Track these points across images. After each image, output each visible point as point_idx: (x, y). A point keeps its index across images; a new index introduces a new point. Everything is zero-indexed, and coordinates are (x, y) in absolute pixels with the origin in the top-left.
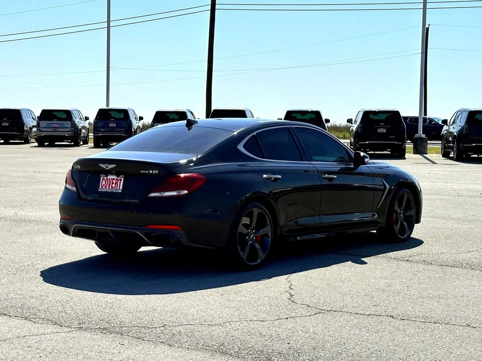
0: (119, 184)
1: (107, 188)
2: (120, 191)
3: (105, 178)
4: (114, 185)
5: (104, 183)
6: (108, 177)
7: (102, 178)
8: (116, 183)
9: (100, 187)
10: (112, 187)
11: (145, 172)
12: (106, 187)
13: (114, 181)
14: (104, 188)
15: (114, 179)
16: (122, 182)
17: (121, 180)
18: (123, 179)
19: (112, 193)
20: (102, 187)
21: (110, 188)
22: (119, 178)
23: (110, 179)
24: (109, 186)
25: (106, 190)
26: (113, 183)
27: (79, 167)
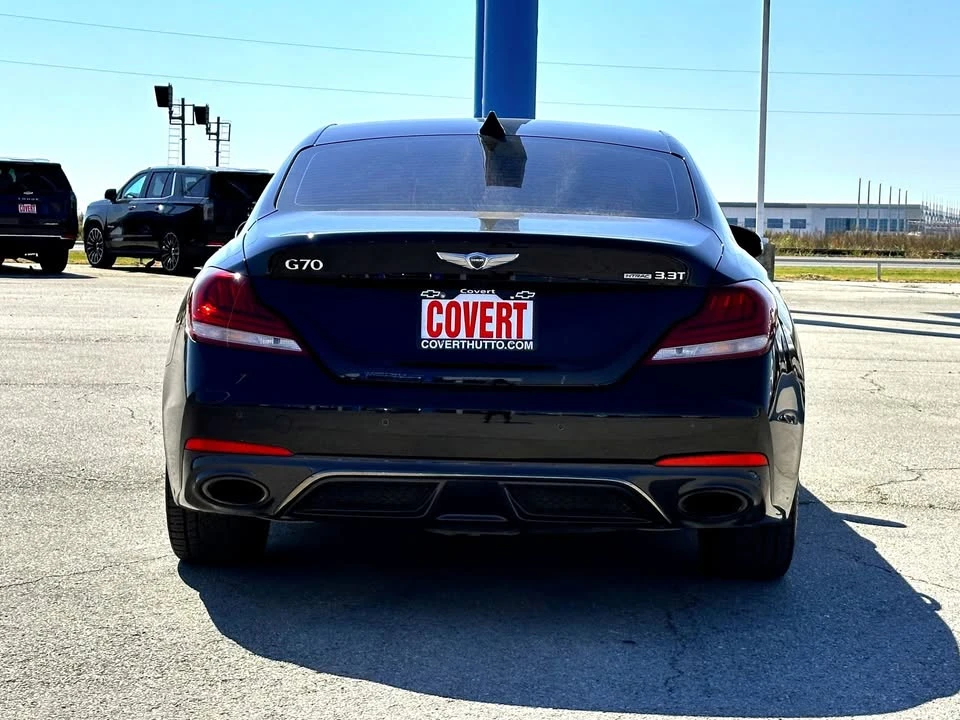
0: (514, 319)
1: (462, 334)
2: (530, 346)
3: (445, 303)
4: (491, 327)
5: (439, 319)
6: (460, 299)
7: (425, 304)
8: (504, 320)
9: (425, 334)
10: (484, 334)
11: (641, 276)
12: (453, 335)
13: (491, 313)
14: (444, 335)
15: (490, 305)
16: (528, 315)
17: (521, 308)
18: (530, 304)
19: (490, 353)
20: (434, 334)
21: (477, 335)
22: (511, 303)
23: (466, 304)
24: (470, 331)
25: (456, 344)
26: (486, 320)
27: (317, 265)
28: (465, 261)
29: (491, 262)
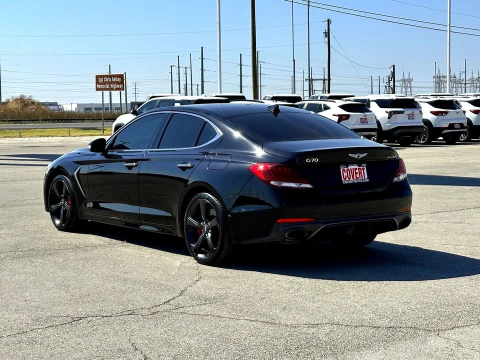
0: (362, 173)
1: (352, 179)
2: (368, 180)
3: (346, 169)
4: (358, 176)
5: (345, 174)
6: (349, 168)
7: (341, 170)
8: (360, 173)
9: (343, 180)
10: (357, 178)
11: (390, 157)
12: (349, 179)
13: (357, 171)
14: (347, 179)
15: (356, 169)
16: (365, 171)
17: (363, 169)
18: (365, 167)
19: (359, 183)
20: (345, 179)
21: (355, 179)
22: (361, 168)
23: (351, 169)
24: (353, 178)
25: (351, 182)
26: (356, 173)
27: (316, 160)
28: (356, 156)
29: (362, 156)
